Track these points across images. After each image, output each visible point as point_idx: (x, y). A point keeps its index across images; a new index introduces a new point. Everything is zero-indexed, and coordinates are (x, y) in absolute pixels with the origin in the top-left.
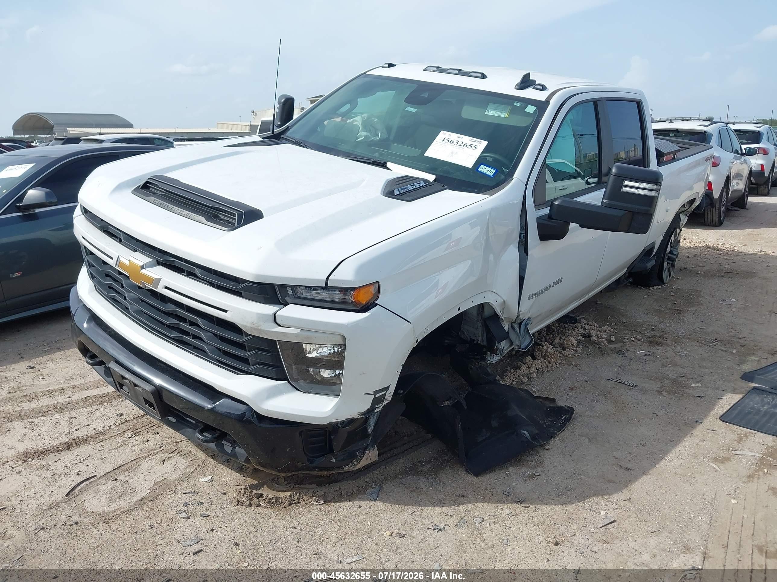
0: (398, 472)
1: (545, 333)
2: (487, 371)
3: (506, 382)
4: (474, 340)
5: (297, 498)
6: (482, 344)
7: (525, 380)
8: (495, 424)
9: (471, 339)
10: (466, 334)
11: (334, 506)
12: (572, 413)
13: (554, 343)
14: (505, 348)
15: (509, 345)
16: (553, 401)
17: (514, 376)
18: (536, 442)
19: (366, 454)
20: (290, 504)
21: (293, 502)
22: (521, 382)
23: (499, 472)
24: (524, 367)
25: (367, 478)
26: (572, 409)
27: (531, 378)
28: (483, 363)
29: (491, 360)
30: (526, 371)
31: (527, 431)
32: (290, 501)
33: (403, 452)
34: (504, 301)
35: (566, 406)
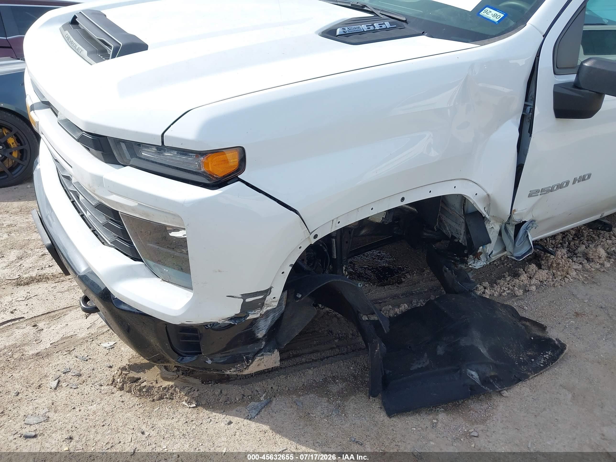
0: (301, 385)
1: (572, 237)
2: (468, 276)
3: (495, 291)
4: (455, 238)
5: (171, 392)
6: (463, 244)
7: (520, 292)
8: (440, 351)
9: (452, 236)
10: (448, 229)
11: (204, 413)
12: (562, 352)
13: (576, 252)
14: (493, 253)
15: (499, 251)
16: (543, 328)
17: (507, 286)
18: (488, 388)
19: (256, 360)
20: (161, 398)
21: (165, 397)
22: (514, 295)
23: (425, 416)
24: (524, 277)
25: (258, 386)
26: (563, 347)
27: (528, 291)
28: (463, 266)
29: (474, 265)
30: (526, 282)
31: (477, 371)
32: (161, 395)
33: (322, 360)
34: (488, 195)
35: (556, 339)
